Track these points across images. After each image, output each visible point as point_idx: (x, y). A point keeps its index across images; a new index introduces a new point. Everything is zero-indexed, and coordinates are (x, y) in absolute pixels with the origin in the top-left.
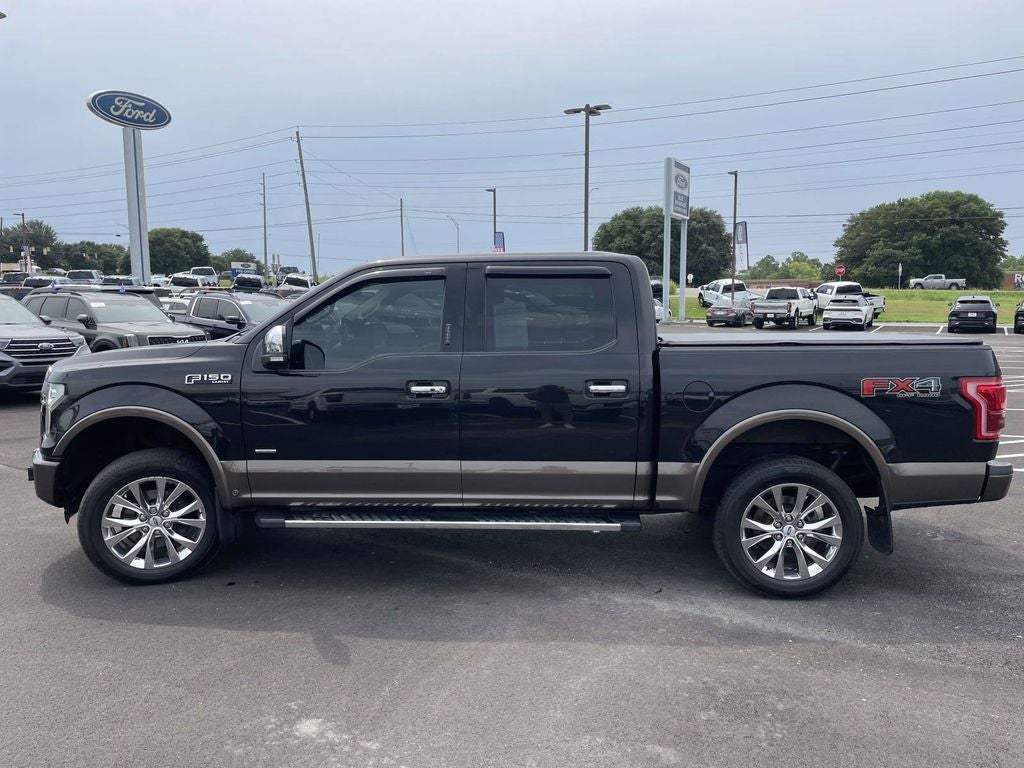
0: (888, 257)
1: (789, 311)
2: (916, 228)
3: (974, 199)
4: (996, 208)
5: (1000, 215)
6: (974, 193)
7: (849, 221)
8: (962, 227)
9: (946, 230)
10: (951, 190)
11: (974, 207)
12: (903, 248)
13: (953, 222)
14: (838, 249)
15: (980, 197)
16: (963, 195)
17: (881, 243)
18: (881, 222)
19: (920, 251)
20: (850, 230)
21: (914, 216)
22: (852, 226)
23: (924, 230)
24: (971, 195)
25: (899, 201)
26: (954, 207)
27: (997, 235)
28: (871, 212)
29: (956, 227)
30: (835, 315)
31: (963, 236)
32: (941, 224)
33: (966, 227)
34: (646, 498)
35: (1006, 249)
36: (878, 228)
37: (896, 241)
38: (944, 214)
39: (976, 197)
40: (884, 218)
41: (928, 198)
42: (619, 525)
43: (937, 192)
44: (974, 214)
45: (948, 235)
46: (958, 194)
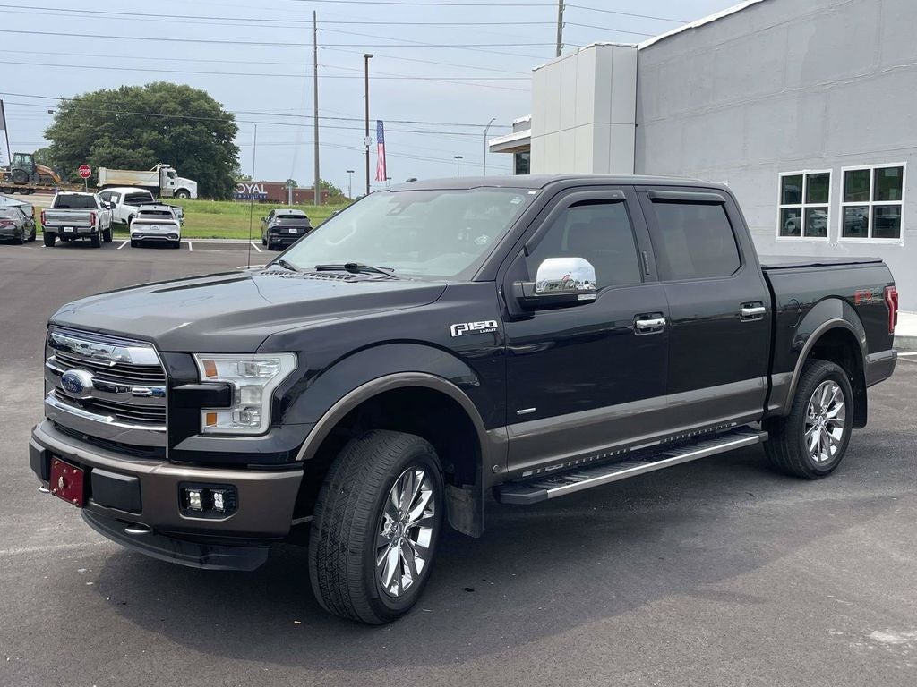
0: (116, 157)
1: (93, 224)
2: (146, 124)
3: (202, 96)
4: (226, 109)
5: (230, 117)
6: (203, 89)
7: (60, 107)
8: (194, 127)
9: (179, 129)
10: (178, 84)
11: (206, 106)
12: (133, 147)
13: (185, 121)
14: (50, 143)
15: (209, 94)
16: (192, 91)
17: (106, 139)
18: (104, 113)
19: (152, 151)
20: (62, 118)
21: (141, 109)
22: (65, 114)
23: (154, 129)
24: (199, 92)
25: (121, 89)
26: (185, 103)
27: (229, 140)
28: (88, 98)
29: (188, 127)
30: (146, 229)
31: (197, 138)
32: (170, 123)
33: (199, 128)
34: (762, 410)
35: (238, 156)
36: (100, 121)
37: (124, 138)
38: (175, 111)
39: (205, 94)
40: (107, 108)
41: (154, 89)
42: (757, 437)
43: (163, 83)
44: (206, 114)
45: (181, 135)
46: (187, 88)
